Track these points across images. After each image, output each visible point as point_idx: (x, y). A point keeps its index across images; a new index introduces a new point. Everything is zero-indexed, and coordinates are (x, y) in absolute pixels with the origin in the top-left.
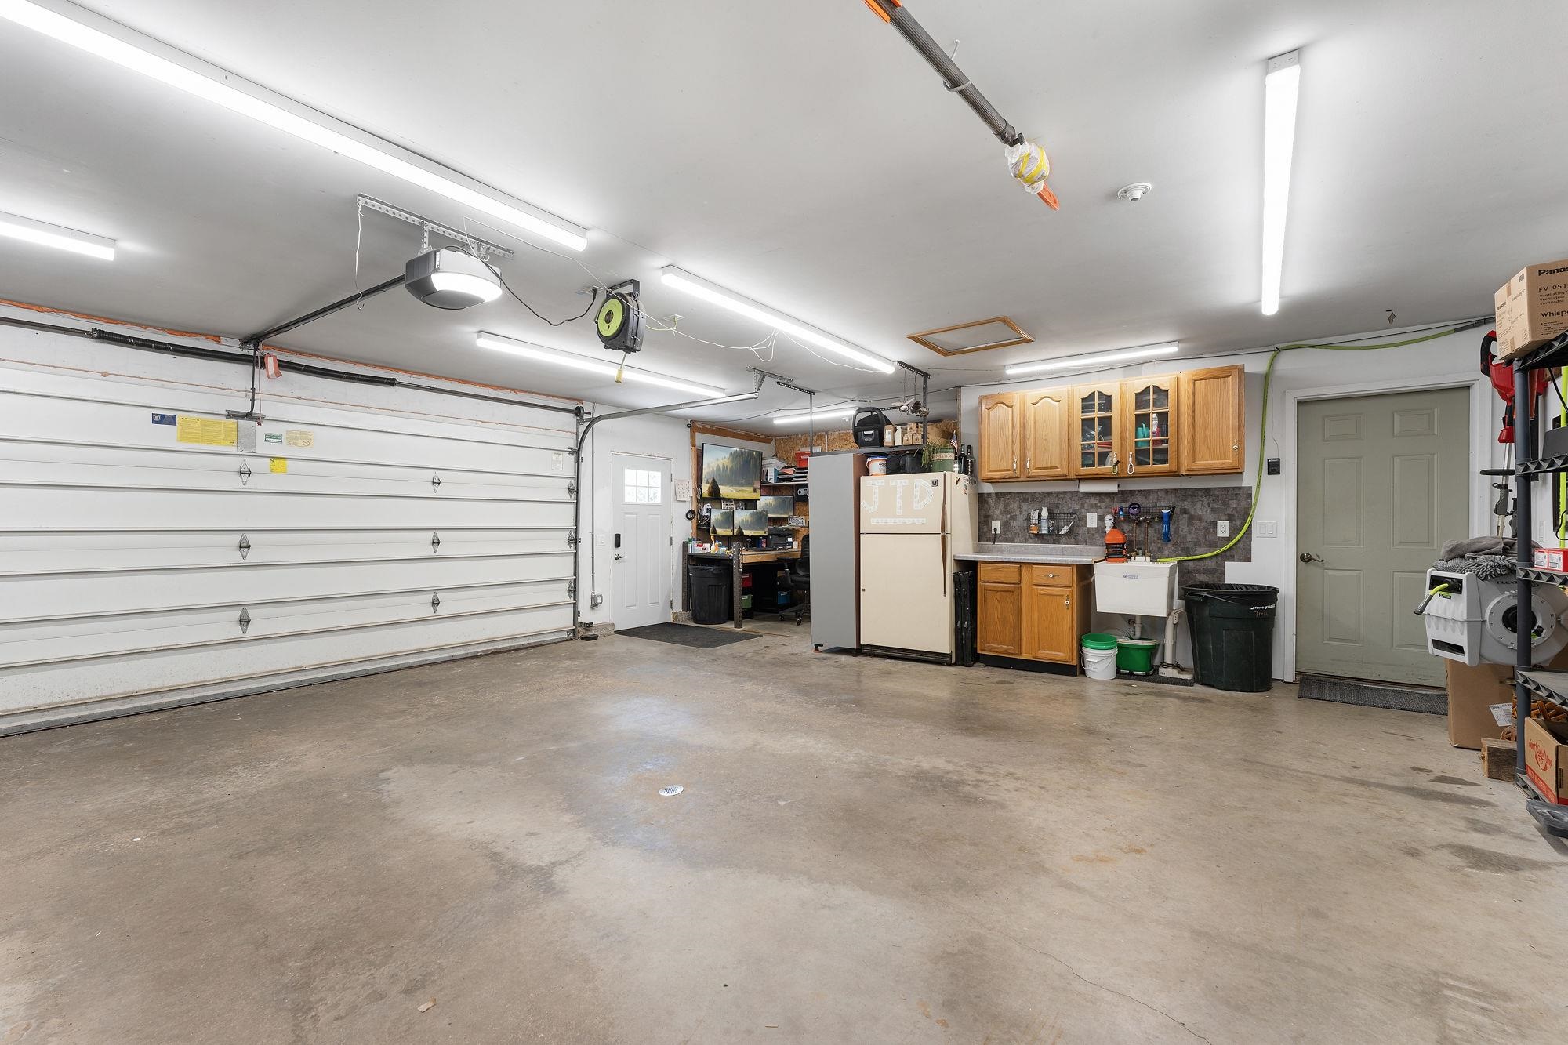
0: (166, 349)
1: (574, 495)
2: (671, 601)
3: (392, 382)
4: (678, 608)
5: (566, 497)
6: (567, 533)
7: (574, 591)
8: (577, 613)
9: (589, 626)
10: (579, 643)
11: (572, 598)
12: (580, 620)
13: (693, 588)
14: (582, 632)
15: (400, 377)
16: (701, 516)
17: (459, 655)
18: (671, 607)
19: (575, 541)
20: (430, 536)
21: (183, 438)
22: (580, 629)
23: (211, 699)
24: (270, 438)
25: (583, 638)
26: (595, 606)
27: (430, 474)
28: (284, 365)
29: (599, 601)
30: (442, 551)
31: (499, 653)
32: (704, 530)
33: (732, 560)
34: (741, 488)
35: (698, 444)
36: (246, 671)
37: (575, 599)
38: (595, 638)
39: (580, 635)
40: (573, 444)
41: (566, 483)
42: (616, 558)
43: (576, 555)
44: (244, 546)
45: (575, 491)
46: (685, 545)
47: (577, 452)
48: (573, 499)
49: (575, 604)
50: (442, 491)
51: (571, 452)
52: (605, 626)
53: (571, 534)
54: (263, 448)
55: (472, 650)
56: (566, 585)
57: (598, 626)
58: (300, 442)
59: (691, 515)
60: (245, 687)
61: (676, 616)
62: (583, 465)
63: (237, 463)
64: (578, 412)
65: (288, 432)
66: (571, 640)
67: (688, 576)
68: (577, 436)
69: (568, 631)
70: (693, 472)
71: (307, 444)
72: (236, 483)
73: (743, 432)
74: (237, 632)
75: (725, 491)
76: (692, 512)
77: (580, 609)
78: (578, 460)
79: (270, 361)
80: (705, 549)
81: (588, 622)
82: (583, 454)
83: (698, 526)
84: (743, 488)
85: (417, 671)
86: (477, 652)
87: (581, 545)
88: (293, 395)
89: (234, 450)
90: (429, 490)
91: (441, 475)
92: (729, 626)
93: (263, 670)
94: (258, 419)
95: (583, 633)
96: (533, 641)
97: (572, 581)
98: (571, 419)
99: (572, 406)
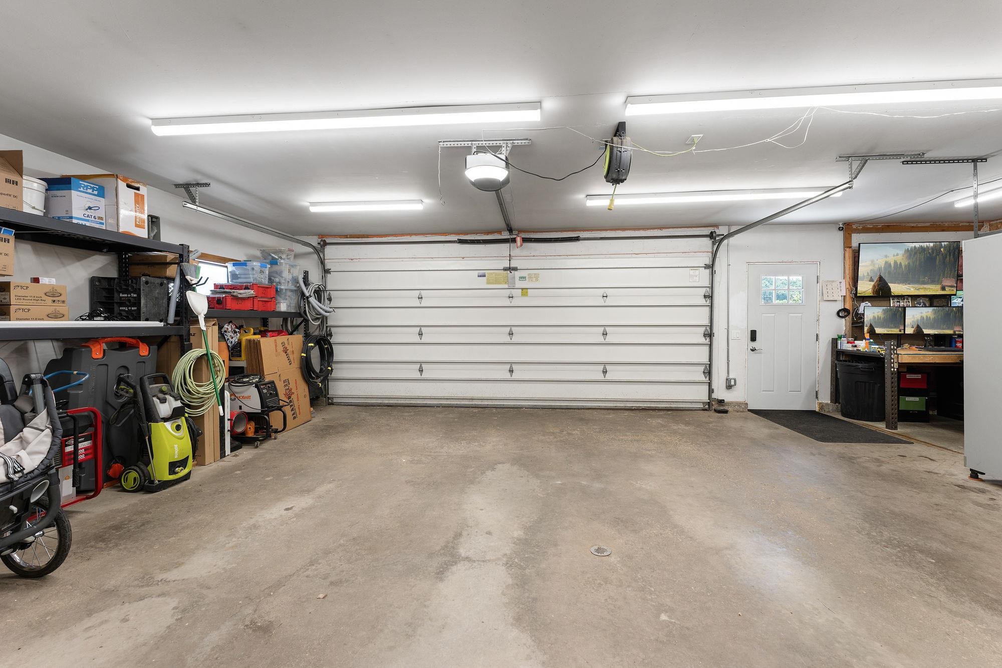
0: (480, 242)
1: (709, 301)
2: (817, 392)
3: (577, 239)
4: (825, 398)
5: (703, 301)
6: (704, 329)
7: (708, 372)
8: (711, 390)
9: (721, 402)
10: (712, 413)
11: (708, 379)
12: (714, 396)
13: (840, 382)
14: (715, 406)
15: (582, 235)
16: (857, 314)
17: (620, 406)
18: (817, 397)
19: (709, 335)
20: (601, 330)
21: (488, 283)
22: (713, 403)
23: (499, 407)
24: (522, 278)
25: (716, 411)
26: (729, 387)
27: (601, 292)
28: (525, 240)
29: (733, 383)
30: (609, 339)
31: (648, 410)
32: (857, 327)
33: (884, 358)
34: (922, 286)
35: (855, 244)
36: (512, 396)
37: (709, 380)
38: (726, 412)
39: (713, 408)
40: (708, 261)
41: (703, 291)
42: (752, 350)
43: (711, 346)
44: (511, 334)
45: (710, 297)
46: (835, 342)
47: (711, 267)
48: (708, 303)
49: (709, 383)
50: (609, 302)
51: (707, 267)
52: (739, 404)
53: (706, 330)
54: (519, 284)
55: (629, 405)
56: (702, 368)
57: (730, 404)
58: (534, 279)
59: (843, 313)
60: (512, 404)
61: (822, 406)
62: (717, 278)
63: (508, 292)
64: (711, 236)
65: (529, 274)
66: (706, 410)
67: (836, 371)
68: (713, 253)
69: (703, 403)
70: (847, 272)
71: (537, 280)
72: (507, 302)
73: (928, 224)
74: (507, 376)
75: (896, 288)
76: (845, 310)
77: (714, 386)
78: (713, 273)
79: (519, 240)
80: (856, 346)
81: (720, 398)
82: (717, 267)
83: (852, 324)
84: (925, 286)
85: (595, 412)
86: (632, 407)
87: (715, 339)
88: (531, 255)
89: (506, 286)
90: (601, 302)
91: (608, 292)
92: (881, 426)
93: (519, 396)
94: (515, 269)
95: (717, 407)
96: (673, 405)
97: (708, 366)
98: (707, 242)
99: (707, 231)
